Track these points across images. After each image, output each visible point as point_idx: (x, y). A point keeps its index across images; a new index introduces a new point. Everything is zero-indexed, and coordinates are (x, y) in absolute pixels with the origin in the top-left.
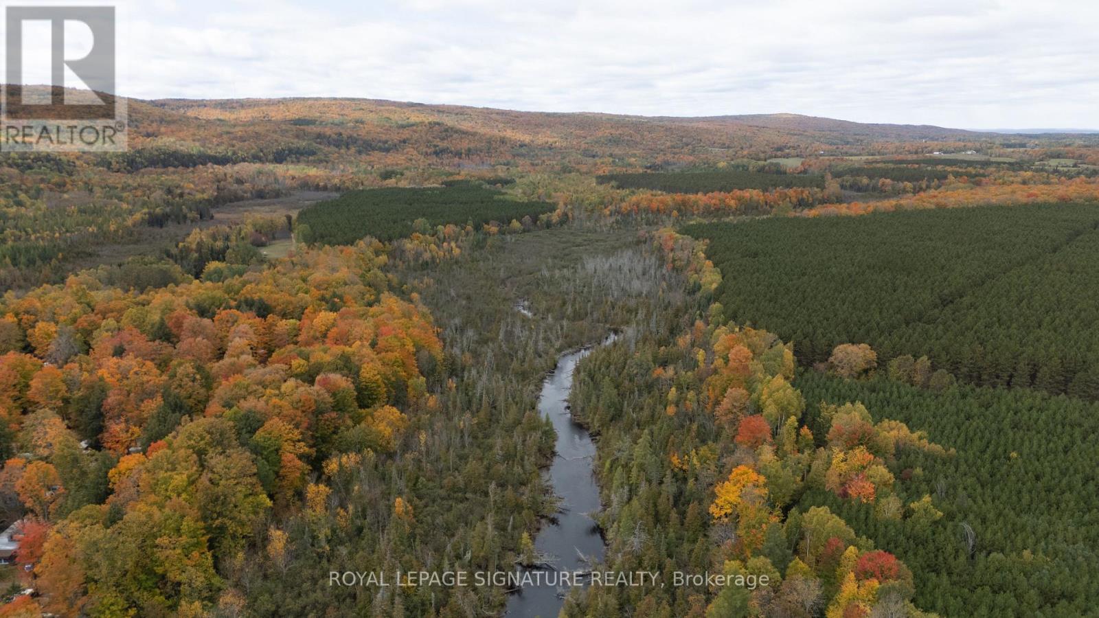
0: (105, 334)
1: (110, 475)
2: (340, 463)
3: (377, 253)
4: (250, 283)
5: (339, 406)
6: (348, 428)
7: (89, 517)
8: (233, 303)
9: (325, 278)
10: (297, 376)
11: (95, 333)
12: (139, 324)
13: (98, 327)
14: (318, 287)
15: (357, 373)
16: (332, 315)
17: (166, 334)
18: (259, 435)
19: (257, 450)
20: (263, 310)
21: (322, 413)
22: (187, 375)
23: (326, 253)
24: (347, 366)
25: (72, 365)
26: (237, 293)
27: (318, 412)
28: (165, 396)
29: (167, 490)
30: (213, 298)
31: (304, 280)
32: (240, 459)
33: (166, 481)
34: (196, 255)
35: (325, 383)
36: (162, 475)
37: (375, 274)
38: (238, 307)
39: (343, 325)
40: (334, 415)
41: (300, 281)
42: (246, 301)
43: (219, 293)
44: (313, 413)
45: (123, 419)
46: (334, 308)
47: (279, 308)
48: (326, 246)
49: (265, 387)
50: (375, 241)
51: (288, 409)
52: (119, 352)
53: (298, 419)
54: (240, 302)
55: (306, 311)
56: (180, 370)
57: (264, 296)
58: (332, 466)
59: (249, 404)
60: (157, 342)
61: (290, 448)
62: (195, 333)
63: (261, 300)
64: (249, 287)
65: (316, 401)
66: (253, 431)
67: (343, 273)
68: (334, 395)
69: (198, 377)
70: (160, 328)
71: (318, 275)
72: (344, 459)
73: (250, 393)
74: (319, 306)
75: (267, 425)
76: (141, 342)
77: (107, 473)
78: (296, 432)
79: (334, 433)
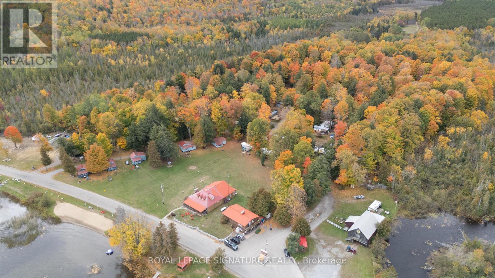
0: (350, 59)
1: (365, 112)
2: (455, 130)
3: (465, 35)
4: (408, 44)
5: (456, 105)
6: (458, 116)
7: (363, 124)
8: (401, 52)
9: (444, 45)
10: (436, 88)
11: (346, 58)
12: (362, 56)
13: (347, 55)
14: (439, 49)
15: (465, 92)
16: (448, 64)
17: (373, 62)
18: (422, 110)
19: (421, 116)
20: (415, 57)
21: (448, 107)
22: (386, 80)
23: (439, 33)
24: (461, 88)
25: (342, 69)
26: (401, 48)
27: (447, 106)
28: (379, 87)
29: (387, 123)
30: (391, 49)
31: (433, 45)
32: (415, 118)
33: (387, 119)
34: (377, 29)
35: (451, 94)
36: (386, 116)
37: (466, 46)
38: (403, 54)
39: (455, 69)
40: (454, 109)
41: (431, 45)
42: (406, 52)
43: (394, 47)
44: (444, 106)
45: (363, 93)
46: (449, 60)
47: (421, 57)
48: (440, 29)
49: (422, 91)
50: (465, 29)
51: (434, 102)
52: (357, 66)
53: (438, 107)
54: (404, 52)
55: (434, 60)
56: (384, 78)
57: (415, 50)
58: (451, 130)
59: (416, 96)
60: (370, 65)
61: (434, 118)
62: (386, 63)
63: (413, 52)
64: (407, 45)
65: (446, 101)
66: (419, 108)
67: (452, 44)
68: (455, 100)
69: (390, 81)
70: (371, 59)
71: (440, 43)
72: (458, 129)
73: (415, 92)
74: (441, 58)
75: (426, 106)
76: (364, 64)
77: (364, 111)
78: (437, 112)
79: (452, 117)
